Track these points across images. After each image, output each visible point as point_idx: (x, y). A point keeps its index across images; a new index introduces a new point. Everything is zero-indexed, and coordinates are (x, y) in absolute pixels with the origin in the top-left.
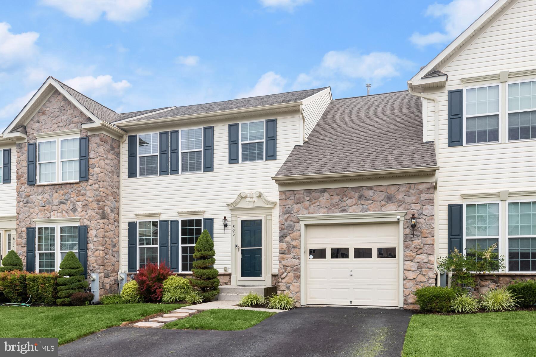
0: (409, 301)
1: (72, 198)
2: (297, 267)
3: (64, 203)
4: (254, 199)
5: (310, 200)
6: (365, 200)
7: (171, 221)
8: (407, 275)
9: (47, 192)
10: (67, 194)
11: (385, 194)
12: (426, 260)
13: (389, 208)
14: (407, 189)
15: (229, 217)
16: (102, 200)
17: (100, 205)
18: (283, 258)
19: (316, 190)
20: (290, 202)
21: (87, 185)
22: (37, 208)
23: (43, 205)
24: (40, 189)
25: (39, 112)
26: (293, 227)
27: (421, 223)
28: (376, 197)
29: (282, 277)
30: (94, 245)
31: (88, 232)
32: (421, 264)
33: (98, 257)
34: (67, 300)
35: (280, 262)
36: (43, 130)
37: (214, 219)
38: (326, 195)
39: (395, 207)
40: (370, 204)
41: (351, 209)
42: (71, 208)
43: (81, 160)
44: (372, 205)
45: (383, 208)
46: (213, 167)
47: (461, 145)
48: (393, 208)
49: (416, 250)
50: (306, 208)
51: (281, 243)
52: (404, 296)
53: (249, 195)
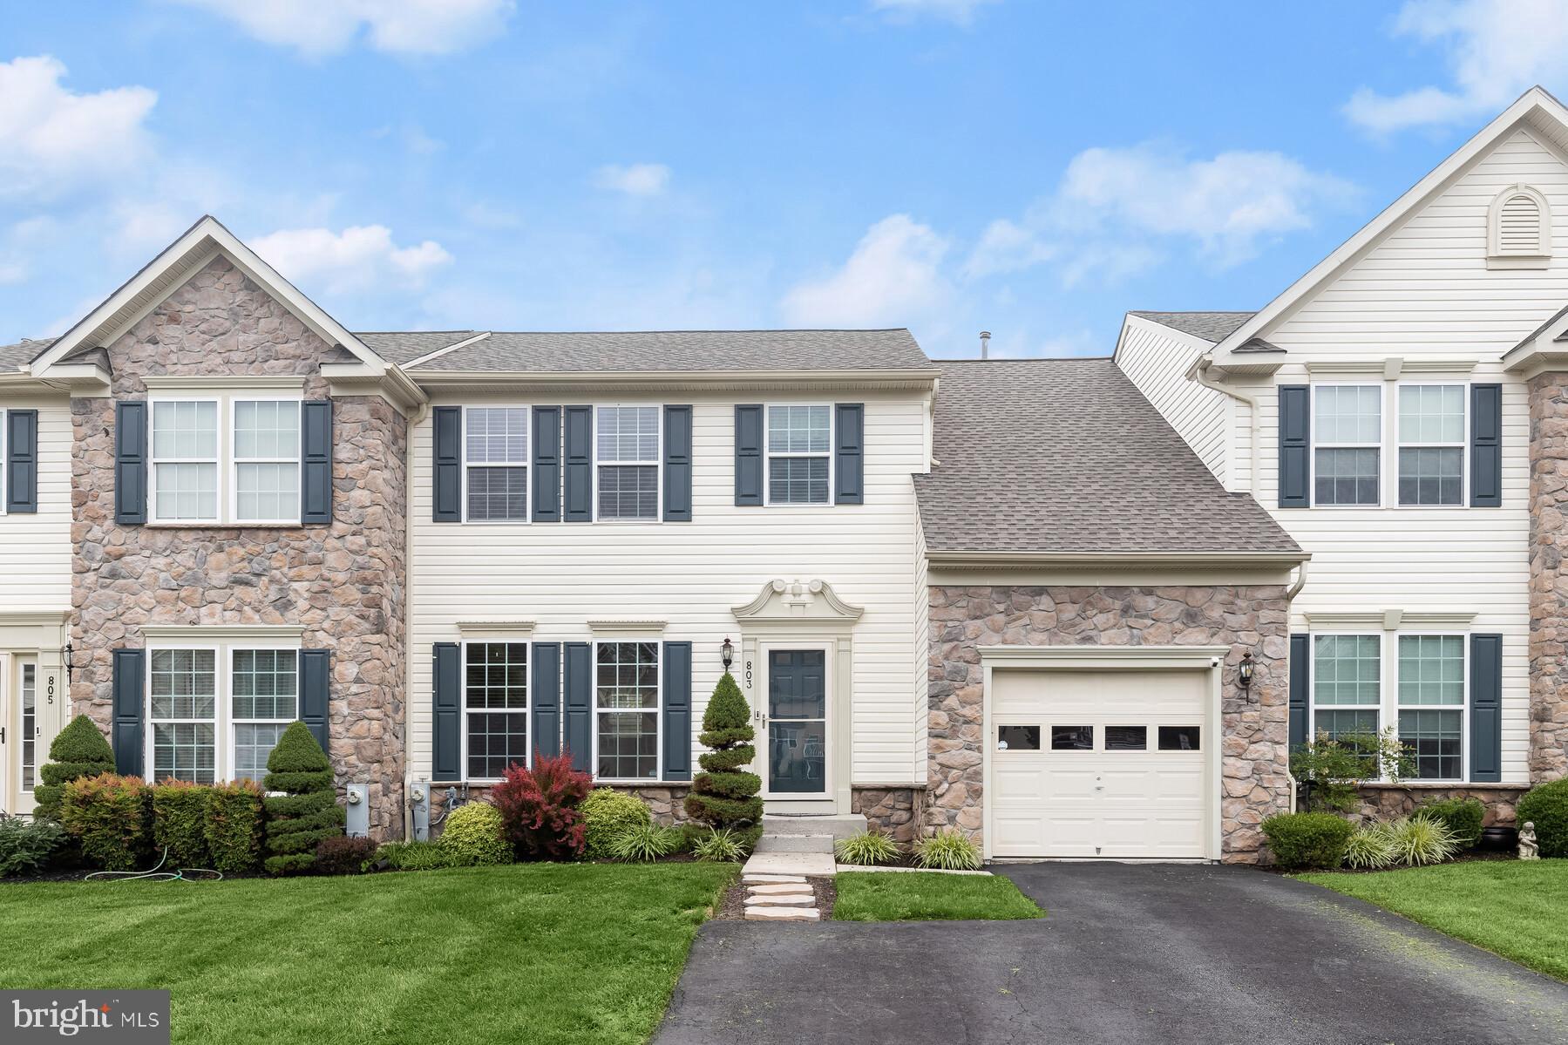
0: (1233, 845)
1: (274, 571)
2: (974, 768)
3: (247, 583)
4: (806, 598)
5: (1007, 612)
6: (1135, 617)
7: (568, 645)
8: (1229, 788)
9: (184, 547)
10: (259, 558)
11: (1183, 607)
12: (1270, 756)
13: (1192, 639)
14: (1231, 598)
15: (735, 639)
16: (378, 581)
17: (370, 595)
18: (938, 747)
19: (1022, 589)
20: (957, 613)
21: (327, 537)
22: (149, 592)
23: (174, 584)
24: (162, 540)
25: (157, 314)
26: (964, 674)
27: (1259, 673)
28: (1162, 612)
29: (938, 792)
30: (350, 704)
31: (331, 667)
32: (1260, 764)
33: (364, 738)
34: (305, 858)
35: (932, 757)
36: (171, 368)
37: (693, 645)
38: (1045, 601)
39: (1205, 636)
40: (1149, 627)
41: (1104, 637)
42: (272, 597)
43: (306, 464)
44: (1152, 630)
45: (1178, 636)
46: (691, 511)
47: (1307, 506)
48: (1199, 638)
49: (1250, 733)
50: (997, 631)
51: (934, 712)
52: (1223, 835)
53: (789, 587)
